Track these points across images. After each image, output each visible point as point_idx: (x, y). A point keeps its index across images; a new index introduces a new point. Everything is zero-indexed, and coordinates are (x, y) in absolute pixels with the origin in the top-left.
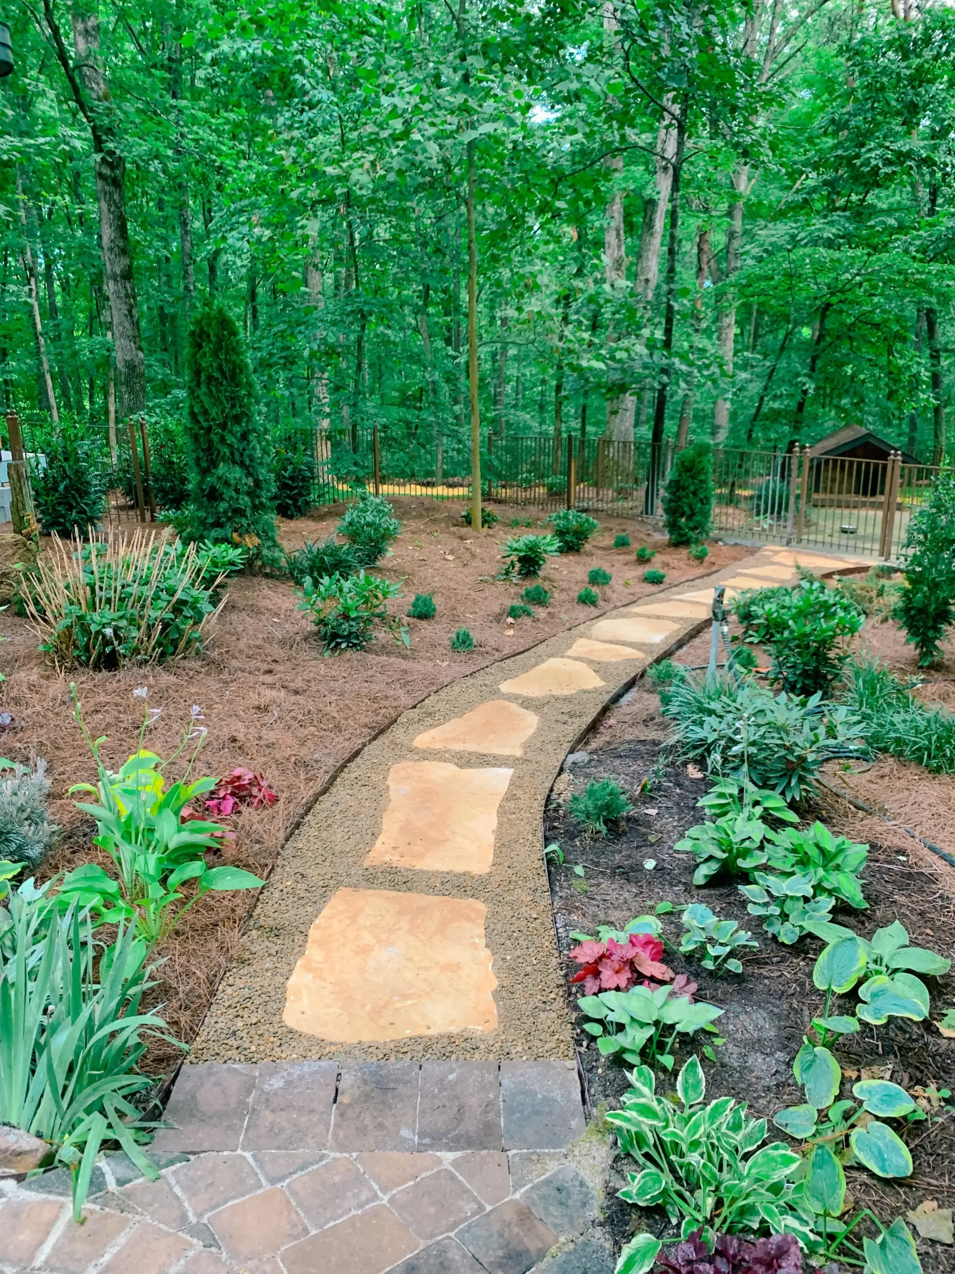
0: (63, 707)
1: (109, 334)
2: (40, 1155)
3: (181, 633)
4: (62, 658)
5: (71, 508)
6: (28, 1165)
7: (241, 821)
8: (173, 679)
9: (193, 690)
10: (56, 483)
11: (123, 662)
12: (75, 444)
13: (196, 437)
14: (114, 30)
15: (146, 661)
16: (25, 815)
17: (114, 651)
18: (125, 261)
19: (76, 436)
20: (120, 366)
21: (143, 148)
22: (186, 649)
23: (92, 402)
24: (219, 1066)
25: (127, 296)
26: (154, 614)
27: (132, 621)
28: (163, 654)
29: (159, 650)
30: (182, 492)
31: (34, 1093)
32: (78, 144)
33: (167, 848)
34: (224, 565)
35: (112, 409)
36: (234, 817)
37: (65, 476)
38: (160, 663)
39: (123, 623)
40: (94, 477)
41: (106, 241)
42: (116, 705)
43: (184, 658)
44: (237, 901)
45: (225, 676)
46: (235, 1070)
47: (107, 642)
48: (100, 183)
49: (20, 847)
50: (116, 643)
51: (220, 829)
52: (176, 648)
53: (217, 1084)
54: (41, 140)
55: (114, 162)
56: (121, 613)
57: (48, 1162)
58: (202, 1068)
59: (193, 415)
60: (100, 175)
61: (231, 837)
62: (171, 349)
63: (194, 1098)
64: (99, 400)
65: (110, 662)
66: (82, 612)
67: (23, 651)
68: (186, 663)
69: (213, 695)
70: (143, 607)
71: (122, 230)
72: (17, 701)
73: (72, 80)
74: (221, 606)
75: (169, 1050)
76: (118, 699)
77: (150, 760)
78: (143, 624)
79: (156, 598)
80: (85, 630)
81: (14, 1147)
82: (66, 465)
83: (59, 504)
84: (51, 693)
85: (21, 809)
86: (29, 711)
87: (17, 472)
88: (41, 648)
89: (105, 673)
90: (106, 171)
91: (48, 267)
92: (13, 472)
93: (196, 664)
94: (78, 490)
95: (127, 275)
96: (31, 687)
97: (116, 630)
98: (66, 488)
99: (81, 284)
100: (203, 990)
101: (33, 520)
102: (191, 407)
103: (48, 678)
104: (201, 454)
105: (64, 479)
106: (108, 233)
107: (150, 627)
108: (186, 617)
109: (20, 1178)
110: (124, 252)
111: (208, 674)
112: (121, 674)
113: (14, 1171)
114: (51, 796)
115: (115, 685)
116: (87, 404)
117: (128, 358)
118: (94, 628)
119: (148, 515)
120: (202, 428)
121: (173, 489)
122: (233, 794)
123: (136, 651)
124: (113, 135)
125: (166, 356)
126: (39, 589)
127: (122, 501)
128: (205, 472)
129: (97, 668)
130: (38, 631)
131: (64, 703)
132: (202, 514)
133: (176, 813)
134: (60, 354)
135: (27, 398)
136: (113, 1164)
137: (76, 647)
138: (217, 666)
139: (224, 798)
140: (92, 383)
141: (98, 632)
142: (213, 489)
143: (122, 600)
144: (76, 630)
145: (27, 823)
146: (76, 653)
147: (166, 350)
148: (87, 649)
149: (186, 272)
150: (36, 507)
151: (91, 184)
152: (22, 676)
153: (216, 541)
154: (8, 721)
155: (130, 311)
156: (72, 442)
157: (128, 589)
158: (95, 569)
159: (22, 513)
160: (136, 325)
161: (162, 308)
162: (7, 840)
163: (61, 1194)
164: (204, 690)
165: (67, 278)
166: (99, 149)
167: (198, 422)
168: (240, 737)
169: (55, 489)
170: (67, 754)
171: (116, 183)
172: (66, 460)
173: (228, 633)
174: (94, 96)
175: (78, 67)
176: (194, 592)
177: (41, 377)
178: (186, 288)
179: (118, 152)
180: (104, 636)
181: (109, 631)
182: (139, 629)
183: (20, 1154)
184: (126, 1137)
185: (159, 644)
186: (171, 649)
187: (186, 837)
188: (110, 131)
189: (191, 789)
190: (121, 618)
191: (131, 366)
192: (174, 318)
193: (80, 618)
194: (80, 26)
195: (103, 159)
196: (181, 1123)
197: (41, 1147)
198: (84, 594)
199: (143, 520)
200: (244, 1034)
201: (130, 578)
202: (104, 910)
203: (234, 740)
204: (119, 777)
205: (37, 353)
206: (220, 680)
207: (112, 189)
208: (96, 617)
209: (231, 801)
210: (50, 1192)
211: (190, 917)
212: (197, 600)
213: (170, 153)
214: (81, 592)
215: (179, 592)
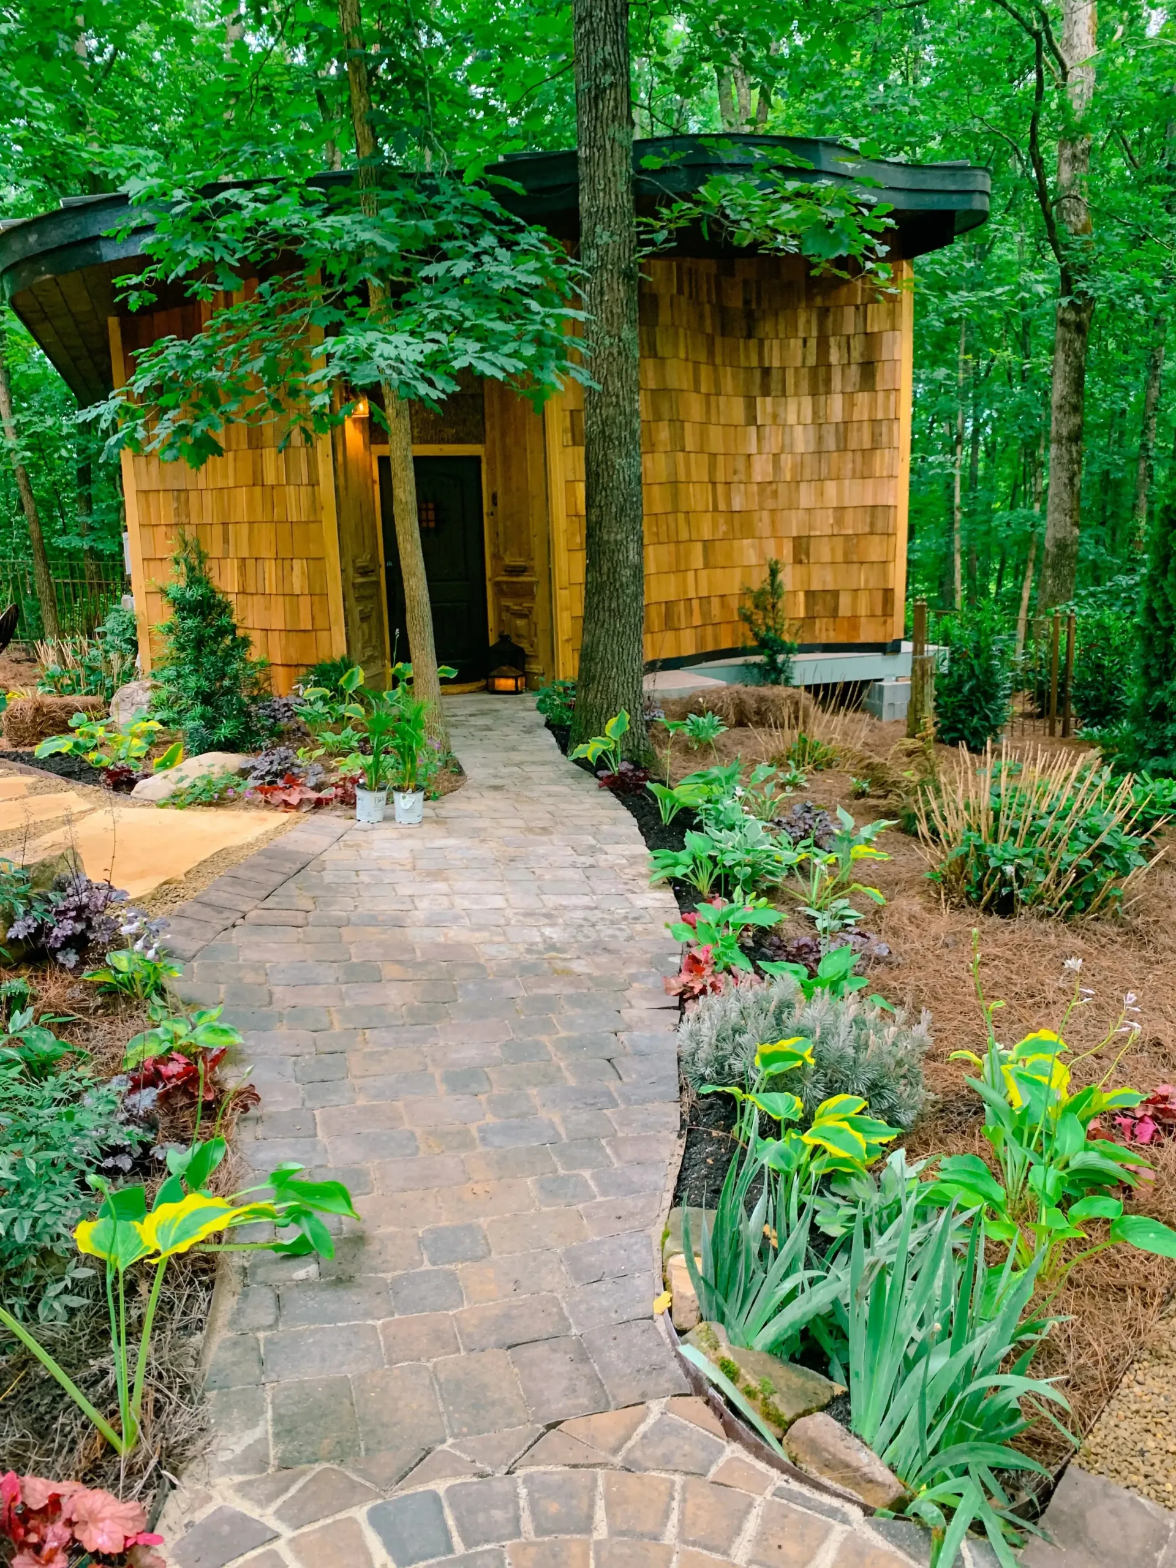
0: (946, 950)
1: (1037, 506)
2: (893, 1494)
3: (1098, 887)
4: (950, 892)
5: (973, 713)
6: (880, 1499)
7: (1164, 1156)
8: (1079, 942)
9: (1105, 963)
10: (960, 683)
11: (1019, 909)
12: (991, 640)
13: (1149, 640)
14: (1104, 147)
15: (1050, 914)
16: (902, 1071)
17: (1011, 894)
18: (1076, 420)
19: (992, 630)
20: (1048, 545)
21: (1123, 281)
22: (1100, 908)
23: (999, 585)
24: (1117, 1487)
25: (1071, 461)
26: (1068, 858)
27: (1040, 861)
28: (1071, 910)
29: (1067, 904)
30: (1108, 703)
31: (895, 1415)
32: (1040, 289)
33: (1067, 1166)
34: (1163, 806)
35: (1026, 595)
36: (1154, 1150)
37: (972, 675)
38: (1066, 919)
39: (1028, 862)
40: (1005, 677)
41: (1055, 398)
42: (1008, 961)
43: (1097, 919)
44: (1153, 1267)
45: (1149, 953)
46: (1142, 1506)
47: (1005, 882)
48: (1060, 331)
49: (892, 1108)
50: (1016, 885)
51: (1135, 1160)
52: (1088, 904)
53: (1114, 1512)
54: (999, 290)
55: (1083, 304)
56: (1027, 850)
57: (899, 1506)
58: (1093, 1480)
59: (1150, 611)
60: (1063, 322)
61: (1148, 1175)
62: (1110, 523)
63: (1082, 1516)
64: (1008, 584)
65: (1005, 906)
66: (981, 841)
67: (905, 876)
68: (1098, 926)
69: (1132, 977)
70: (1055, 846)
71: (1078, 385)
72: (895, 932)
73: (1048, 216)
74: (1155, 860)
75: (1048, 1434)
76: (1008, 954)
77: (1056, 1045)
78: (1054, 867)
79: (1074, 837)
80: (983, 864)
81: (866, 1470)
82: (975, 662)
83: (960, 707)
84: (934, 929)
85: (899, 1064)
86: (907, 946)
87: (922, 668)
88: (927, 875)
89: (996, 919)
90: (1071, 316)
91: (976, 432)
92: (917, 668)
93: (1112, 930)
94: (985, 693)
95: (1076, 437)
96: (912, 918)
97: (1019, 868)
98: (971, 689)
99: (1010, 449)
100: (1100, 1372)
101: (930, 724)
102: (1149, 601)
103: (930, 911)
104: (1153, 661)
105: (970, 678)
106: (1059, 389)
107: (1060, 873)
108: (1108, 868)
109: (868, 1511)
110: (1076, 409)
111: (1127, 947)
112: (1016, 924)
113: (861, 1499)
114: (931, 1057)
115: (1007, 936)
116: (992, 587)
117: (1059, 536)
118: (993, 863)
119: (1059, 728)
120: (1159, 628)
121: (1097, 699)
122: (1154, 1118)
123: (1039, 900)
124: (1087, 272)
125: (1102, 531)
126: (934, 805)
127: (1029, 708)
128: (1153, 684)
129: (987, 910)
130: (927, 855)
131: (947, 946)
132: (1140, 736)
133: (1084, 1123)
134: (974, 530)
135: (926, 579)
136: (975, 1552)
137: (969, 882)
138: (1140, 938)
139: (1141, 1120)
140: (1003, 563)
141: (998, 869)
142: (1162, 706)
143: (1031, 834)
144: (971, 861)
145: (903, 1081)
146: (967, 888)
147: (1103, 524)
148: (980, 885)
149: (1147, 426)
150: (936, 708)
151: (1048, 333)
152: (902, 902)
153: (1156, 774)
154: (885, 954)
155: (1071, 479)
156: (987, 636)
157: (1041, 823)
158: (1003, 792)
159: (919, 714)
160: (1076, 496)
161: (1106, 473)
162: (880, 1094)
163: (912, 1557)
164: (1118, 966)
165: (994, 443)
166: (1067, 291)
167: (1156, 620)
168: (1167, 1041)
169: (958, 689)
170: (945, 1009)
171: (1080, 328)
172: (977, 656)
173: (1156, 896)
174: (1071, 230)
175: (1057, 201)
176: (1124, 839)
177: (948, 558)
178: (1144, 446)
179: (1091, 292)
180: (1003, 873)
181: (1010, 870)
182: (1047, 873)
183: (871, 1481)
184: (994, 1526)
185: (1068, 896)
186: (1082, 905)
187: (1093, 1159)
188: (1083, 268)
189: (1107, 1097)
190: (1027, 855)
191: (1062, 545)
192: (1118, 484)
193: (978, 848)
194: (1068, 153)
195: (1071, 303)
196: (1063, 1542)
197: (895, 1487)
198: (985, 822)
199: (1052, 733)
200: (1156, 1460)
201: (1044, 808)
202: (985, 1219)
203: (1158, 1044)
204: (1012, 1055)
205: (949, 529)
206: (1143, 958)
207: (1075, 336)
208: (997, 849)
209: (1150, 1127)
210: (900, 1547)
211: (1088, 1267)
212: (1124, 848)
213: (1158, 283)
214: (983, 817)
215: (1104, 834)
